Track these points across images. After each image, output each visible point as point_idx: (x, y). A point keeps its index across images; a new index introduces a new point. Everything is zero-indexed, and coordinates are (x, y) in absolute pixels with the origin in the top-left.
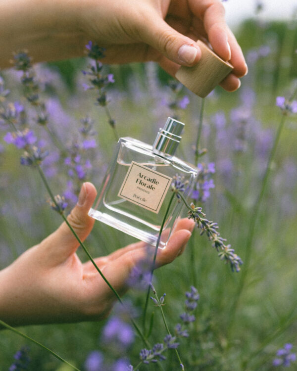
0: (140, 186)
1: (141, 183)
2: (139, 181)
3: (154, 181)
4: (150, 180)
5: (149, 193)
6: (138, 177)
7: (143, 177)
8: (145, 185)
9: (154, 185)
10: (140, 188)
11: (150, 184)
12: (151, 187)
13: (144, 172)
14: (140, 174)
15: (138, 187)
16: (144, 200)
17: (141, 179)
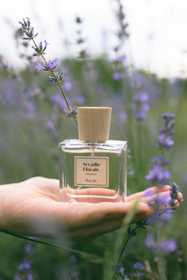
0: (88, 172)
1: (87, 170)
2: (85, 169)
3: (96, 164)
4: (93, 165)
5: (96, 175)
6: (84, 166)
7: (87, 165)
8: (91, 170)
9: (97, 167)
10: (88, 174)
11: (93, 167)
12: (96, 170)
13: (87, 161)
14: (84, 163)
15: (86, 174)
16: (95, 181)
17: (86, 167)
